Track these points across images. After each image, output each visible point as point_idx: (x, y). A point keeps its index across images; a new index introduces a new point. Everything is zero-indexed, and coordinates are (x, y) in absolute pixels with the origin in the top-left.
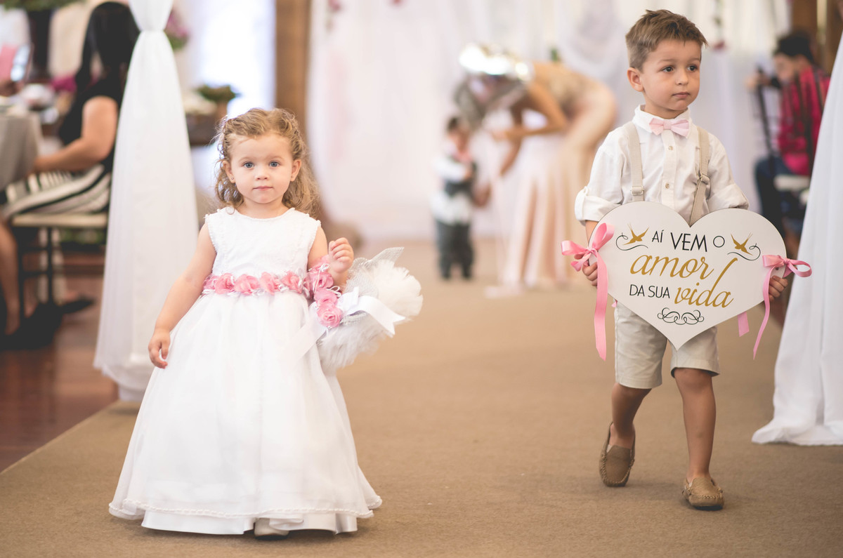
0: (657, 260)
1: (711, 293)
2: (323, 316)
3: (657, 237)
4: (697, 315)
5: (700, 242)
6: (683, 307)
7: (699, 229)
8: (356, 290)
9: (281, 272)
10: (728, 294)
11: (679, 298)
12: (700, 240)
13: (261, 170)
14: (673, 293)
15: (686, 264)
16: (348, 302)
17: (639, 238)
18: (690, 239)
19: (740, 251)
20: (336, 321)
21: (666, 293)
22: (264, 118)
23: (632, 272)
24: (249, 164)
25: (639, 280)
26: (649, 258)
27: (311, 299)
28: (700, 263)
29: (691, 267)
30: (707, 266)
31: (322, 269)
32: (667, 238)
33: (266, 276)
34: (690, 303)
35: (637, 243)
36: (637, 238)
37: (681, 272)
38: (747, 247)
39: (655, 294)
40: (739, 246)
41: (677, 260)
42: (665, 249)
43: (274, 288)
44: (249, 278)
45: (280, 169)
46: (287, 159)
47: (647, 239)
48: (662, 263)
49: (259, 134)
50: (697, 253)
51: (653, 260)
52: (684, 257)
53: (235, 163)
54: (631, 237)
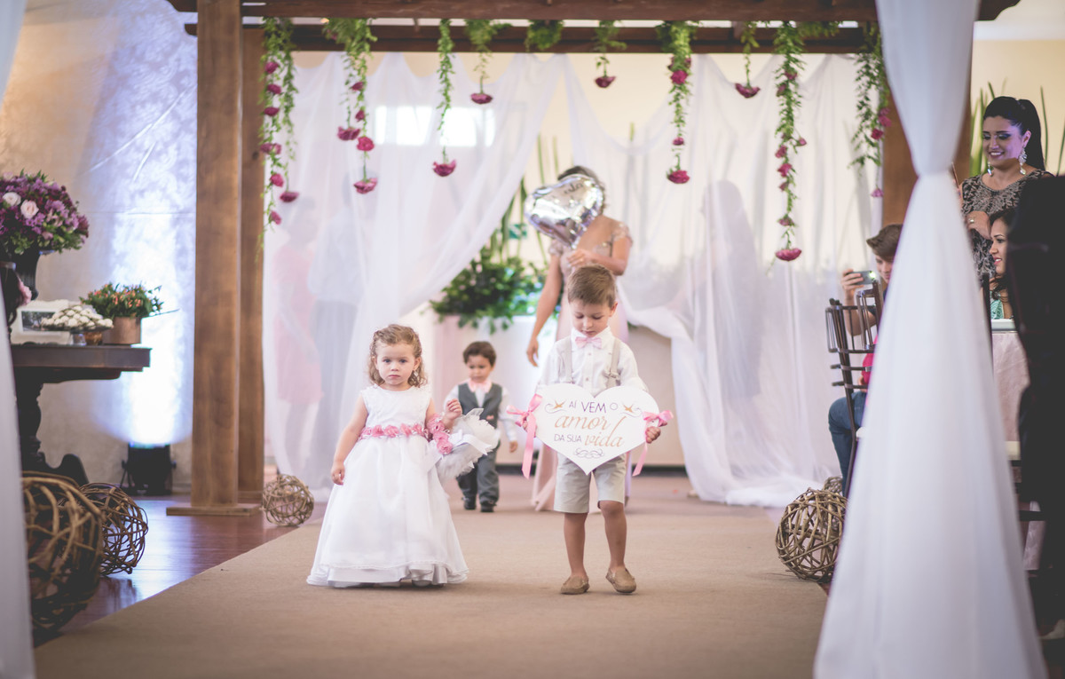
0: (573, 419)
1: (609, 438)
2: (440, 447)
3: (572, 405)
4: (600, 452)
5: (601, 407)
6: (591, 447)
7: (600, 399)
8: (460, 432)
9: (411, 423)
10: (621, 438)
11: (588, 442)
12: (601, 405)
13: (394, 365)
14: (584, 439)
15: (592, 421)
16: (455, 439)
17: (560, 406)
18: (595, 405)
19: (628, 412)
20: (449, 451)
21: (579, 439)
22: (397, 332)
23: (556, 426)
24: (388, 361)
25: (560, 431)
26: (567, 418)
27: (430, 438)
28: (601, 420)
29: (595, 423)
30: (606, 422)
31: (438, 420)
32: (579, 406)
33: (403, 426)
34: (595, 445)
35: (559, 408)
36: (558, 406)
37: (589, 426)
38: (632, 409)
39: (571, 440)
40: (627, 409)
41: (586, 418)
42: (578, 412)
43: (408, 433)
44: (394, 427)
45: (406, 364)
46: (412, 359)
47: (565, 407)
48: (576, 421)
49: (395, 343)
50: (599, 414)
51: (570, 419)
52: (590, 416)
53: (380, 359)
54: (555, 405)
